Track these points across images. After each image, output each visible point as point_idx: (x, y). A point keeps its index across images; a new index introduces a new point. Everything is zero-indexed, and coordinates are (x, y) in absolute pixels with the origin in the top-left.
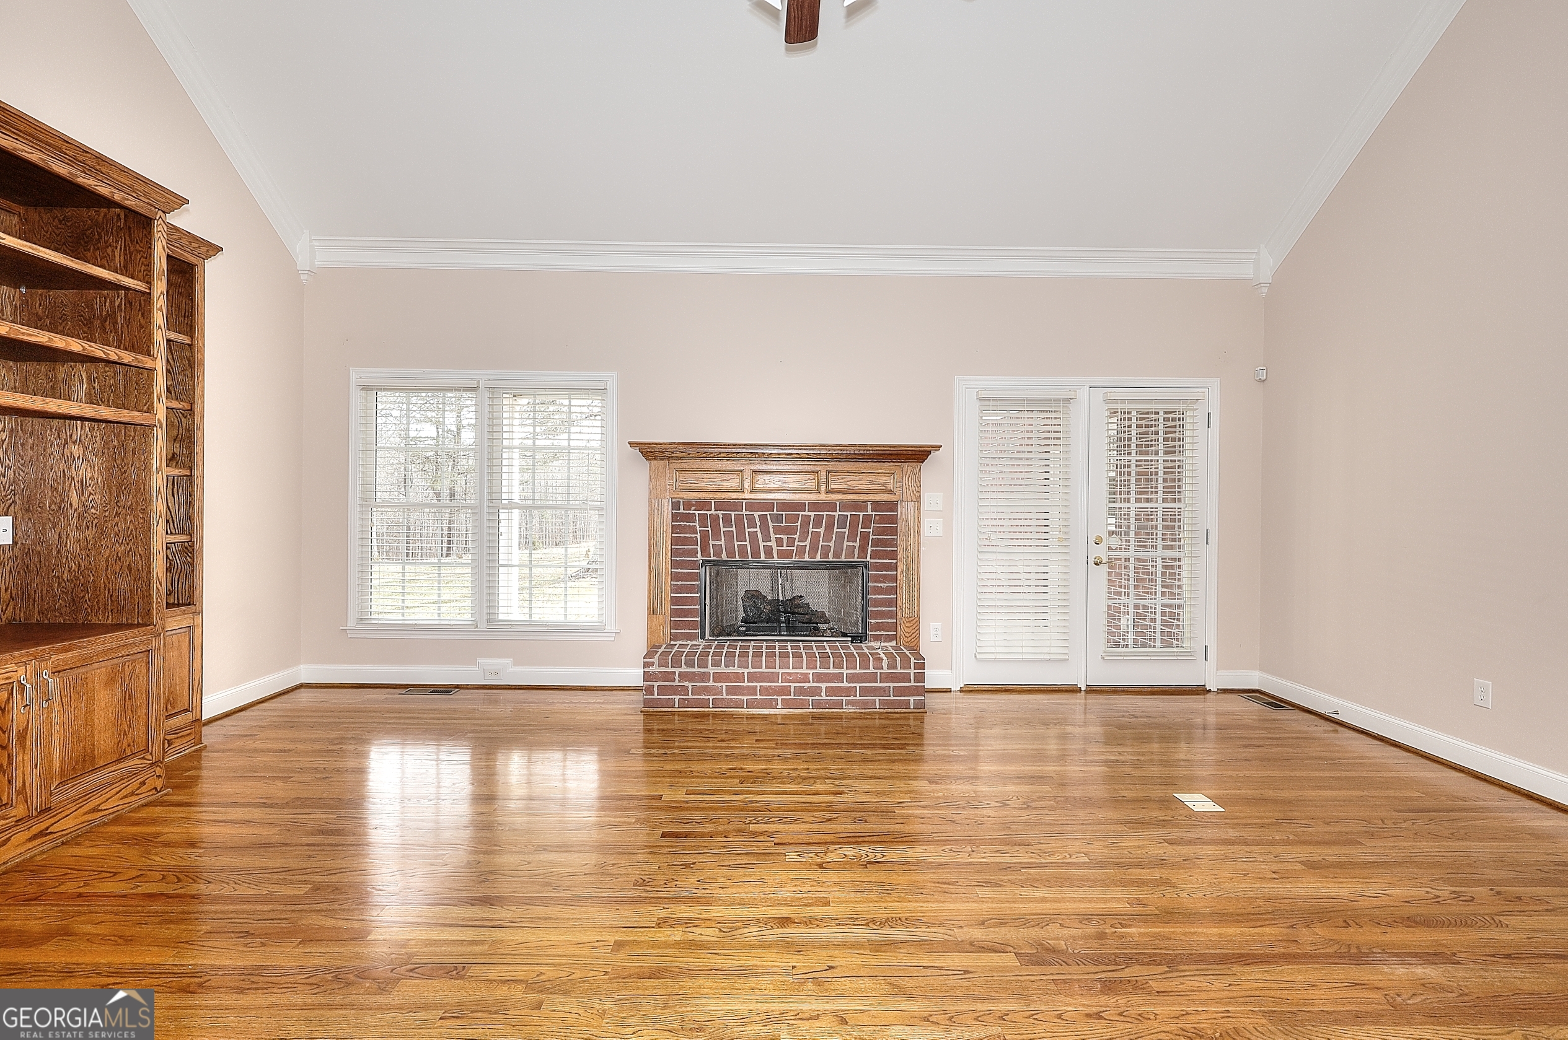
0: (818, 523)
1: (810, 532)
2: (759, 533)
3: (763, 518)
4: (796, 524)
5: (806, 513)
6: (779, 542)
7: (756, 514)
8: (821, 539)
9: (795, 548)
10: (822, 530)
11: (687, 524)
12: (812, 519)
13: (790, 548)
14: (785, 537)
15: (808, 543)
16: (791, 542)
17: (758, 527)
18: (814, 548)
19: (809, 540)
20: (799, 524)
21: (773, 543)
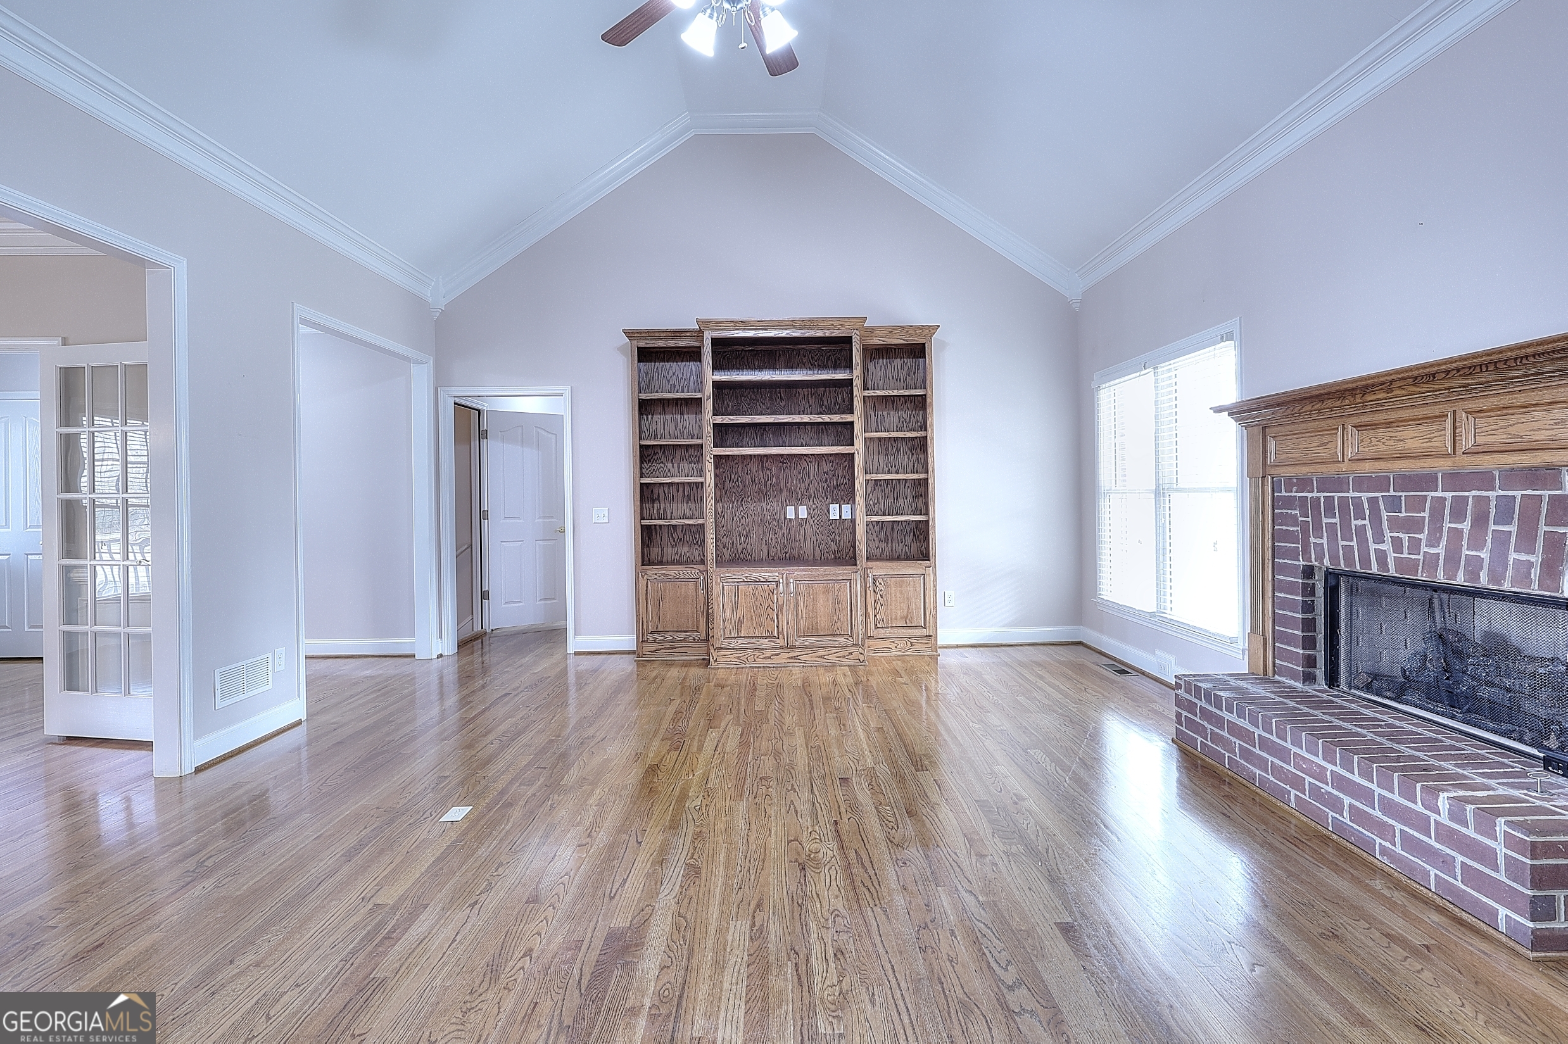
0: (1458, 514)
1: (1445, 530)
2: (1369, 529)
3: (1373, 502)
4: (1422, 514)
5: (1439, 494)
6: (1397, 545)
7: (1365, 496)
8: (1465, 543)
9: (1421, 557)
10: (1466, 526)
11: (1289, 511)
12: (1448, 504)
13: (1413, 557)
14: (1405, 537)
15: (1441, 550)
16: (1415, 545)
17: (1367, 518)
18: (1453, 558)
19: (1443, 543)
20: (1426, 514)
21: (1387, 547)
